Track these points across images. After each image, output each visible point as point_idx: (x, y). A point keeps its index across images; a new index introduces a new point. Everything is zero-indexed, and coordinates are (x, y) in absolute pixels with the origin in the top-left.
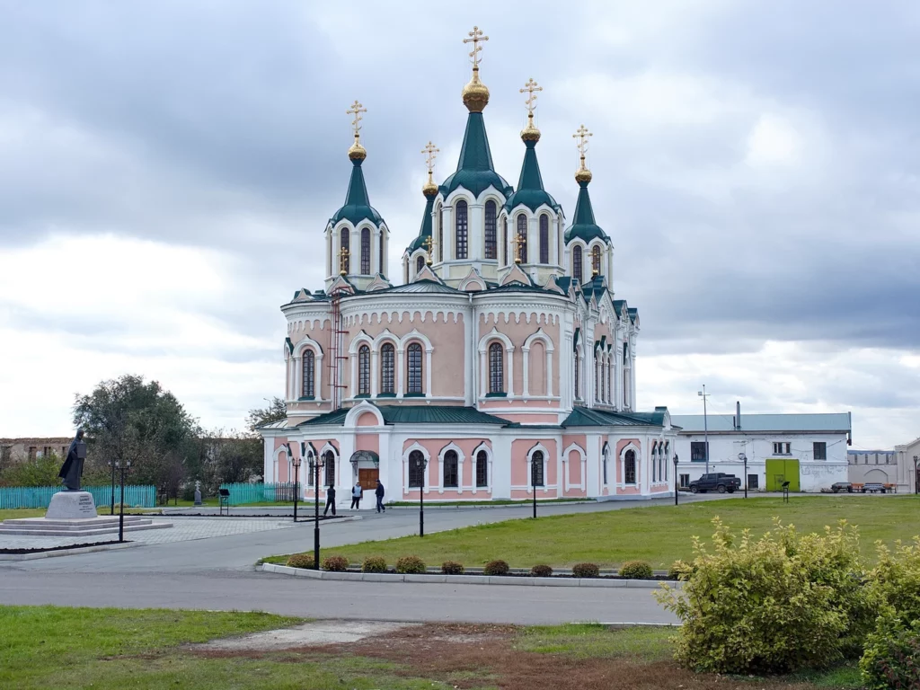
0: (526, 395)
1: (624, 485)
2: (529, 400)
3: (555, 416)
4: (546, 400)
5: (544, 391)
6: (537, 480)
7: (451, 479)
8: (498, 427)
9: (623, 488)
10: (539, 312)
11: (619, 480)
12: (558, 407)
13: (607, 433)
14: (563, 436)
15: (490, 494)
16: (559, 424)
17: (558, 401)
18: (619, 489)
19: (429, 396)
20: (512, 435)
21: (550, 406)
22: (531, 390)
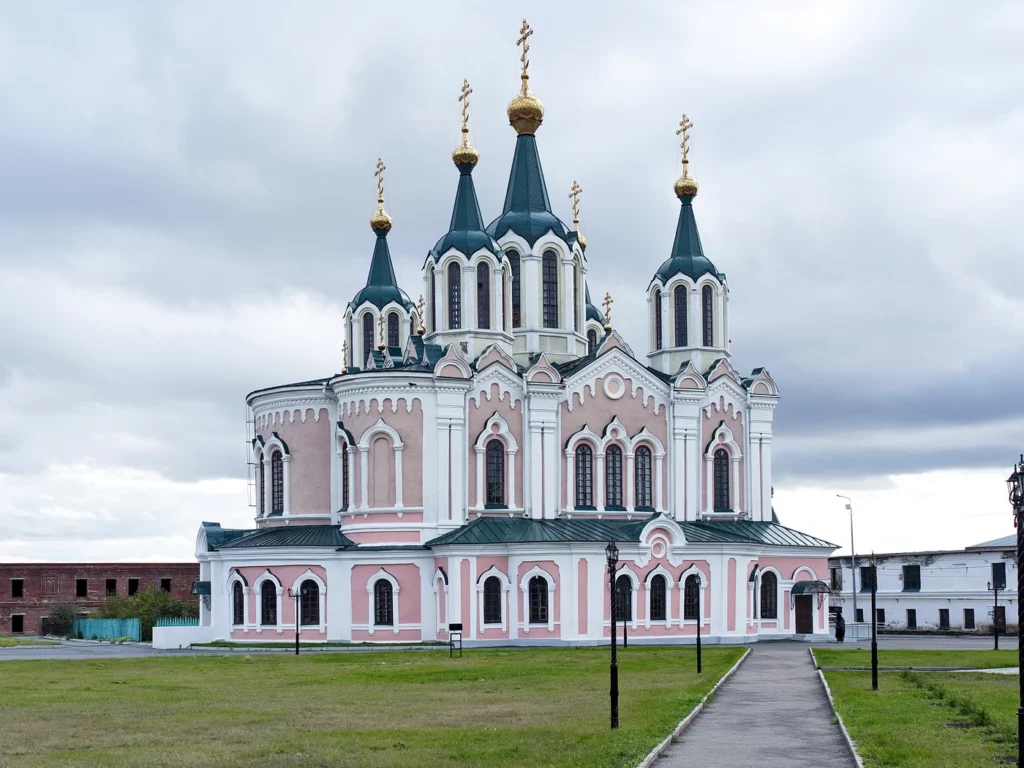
0: (365, 507)
1: (527, 625)
2: (369, 514)
3: (416, 533)
4: (395, 513)
5: (392, 502)
6: (384, 616)
7: (269, 616)
8: (332, 550)
9: (527, 629)
10: (381, 398)
11: (521, 619)
12: (422, 521)
13: (505, 553)
14: (435, 559)
15: (325, 633)
16: (422, 543)
17: (421, 513)
18: (521, 630)
19: (286, 514)
20: (350, 559)
21: (401, 520)
22: (372, 501)
